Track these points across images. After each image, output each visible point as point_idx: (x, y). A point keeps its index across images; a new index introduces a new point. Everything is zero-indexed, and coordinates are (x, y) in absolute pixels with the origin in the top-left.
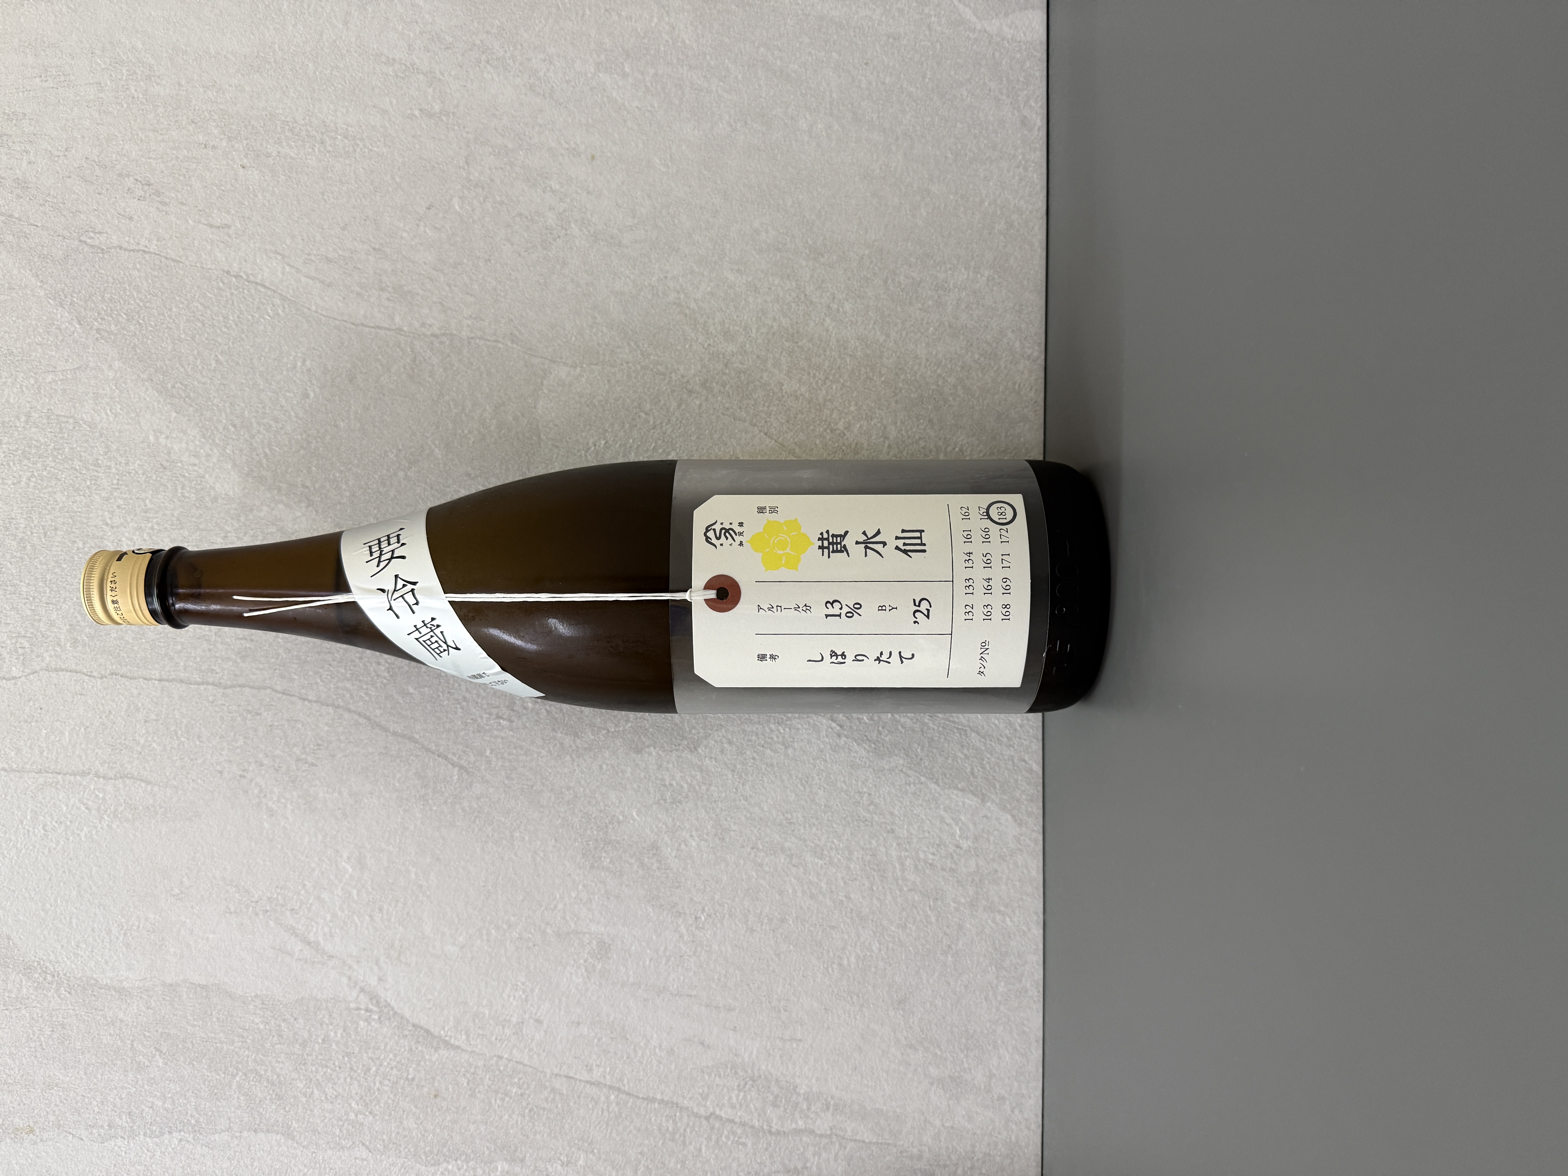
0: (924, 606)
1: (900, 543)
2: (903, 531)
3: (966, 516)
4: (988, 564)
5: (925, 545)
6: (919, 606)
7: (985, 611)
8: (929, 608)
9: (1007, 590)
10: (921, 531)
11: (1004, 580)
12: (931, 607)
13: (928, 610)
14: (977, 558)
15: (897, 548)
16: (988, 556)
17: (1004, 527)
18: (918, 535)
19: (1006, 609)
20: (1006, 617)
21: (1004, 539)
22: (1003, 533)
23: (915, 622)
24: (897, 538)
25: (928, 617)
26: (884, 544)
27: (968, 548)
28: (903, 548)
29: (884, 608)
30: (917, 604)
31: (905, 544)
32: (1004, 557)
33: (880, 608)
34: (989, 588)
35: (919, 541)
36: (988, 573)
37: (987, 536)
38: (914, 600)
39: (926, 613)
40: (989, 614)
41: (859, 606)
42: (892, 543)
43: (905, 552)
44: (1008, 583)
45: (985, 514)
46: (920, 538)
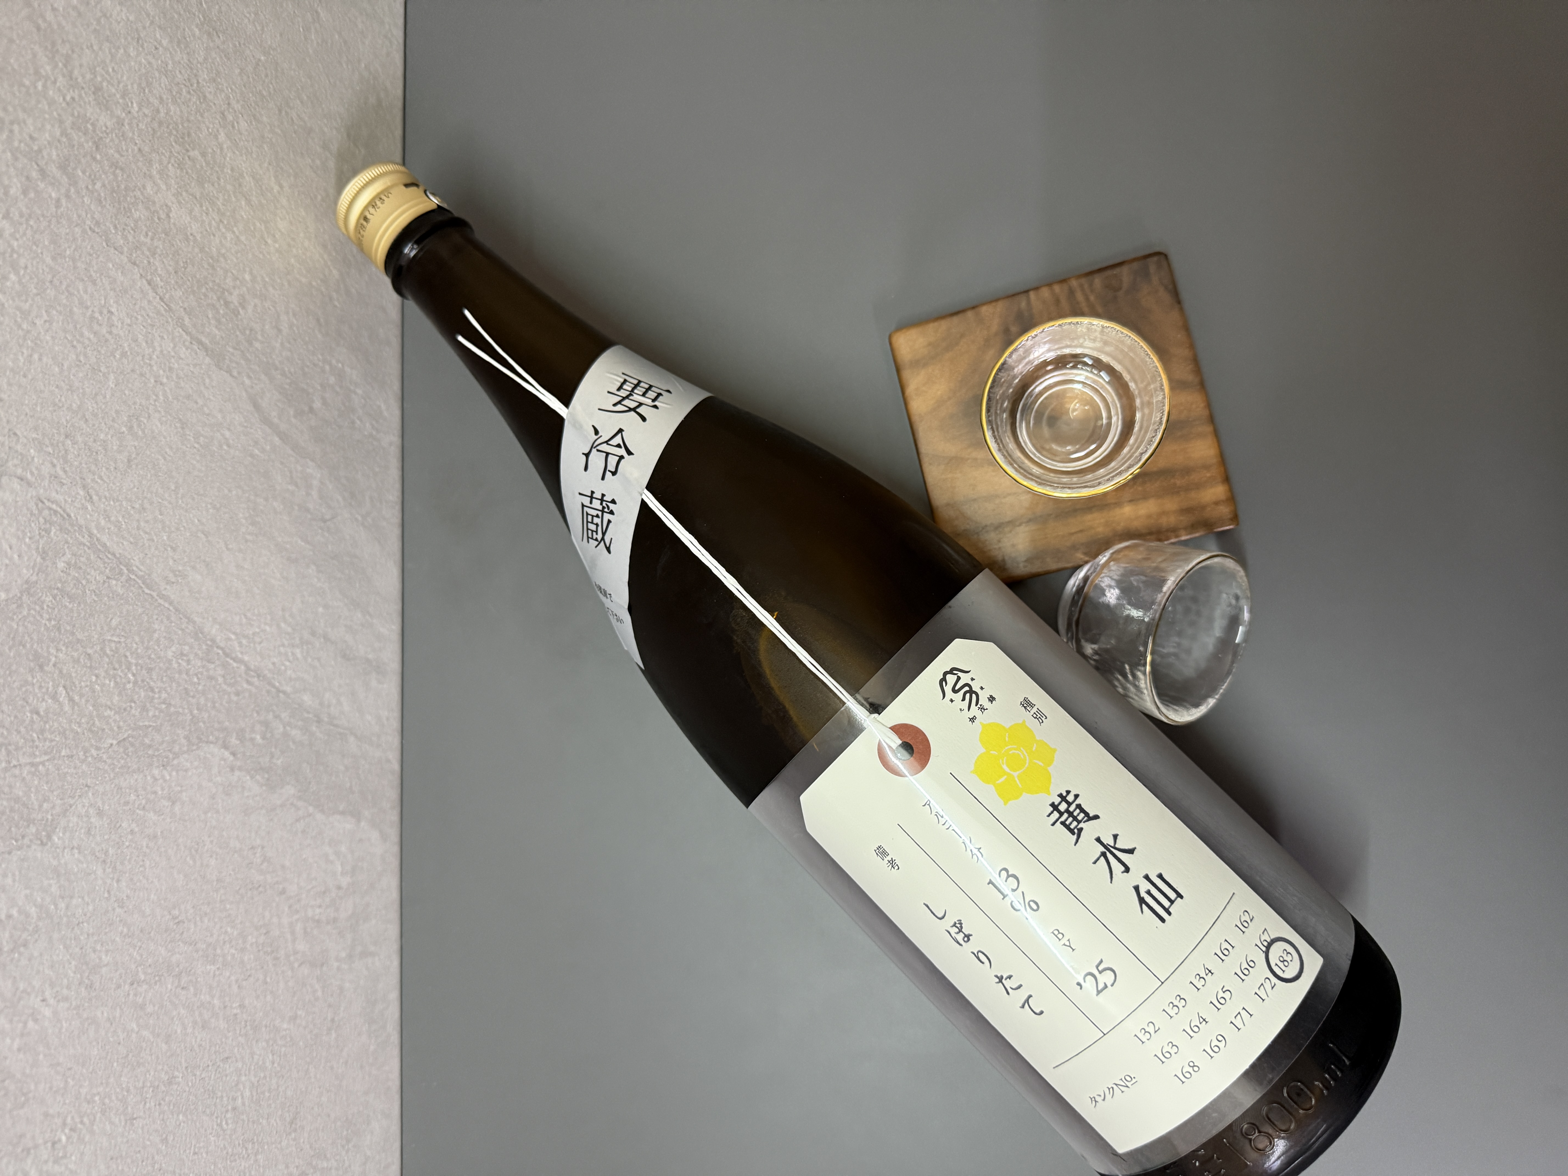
0: (1108, 977)
1: (1145, 886)
2: (1160, 876)
3: (1243, 926)
4: (1219, 1003)
5: (1169, 914)
6: (1100, 972)
7: (1167, 1048)
8: (1109, 985)
9: (1213, 1051)
10: (1180, 896)
11: (1220, 1038)
12: (1112, 985)
13: (1106, 987)
14: (1213, 986)
15: (1137, 888)
16: (1227, 995)
17: (1274, 980)
18: (1172, 895)
19: (1190, 1070)
20: (1183, 1078)
21: (1262, 993)
22: (1268, 985)
23: (1079, 984)
24: (1147, 877)
25: (1099, 992)
26: (1127, 870)
27: (1213, 964)
28: (1143, 894)
29: (1060, 936)
30: (1100, 968)
31: (1149, 892)
32: (1243, 1013)
33: (1056, 932)
34: (1196, 1029)
35: (1166, 903)
36: (1208, 1012)
37: (1246, 972)
38: (1101, 961)
39: (1100, 987)
40: (1168, 1055)
41: (1035, 907)
42: (1136, 877)
43: (1142, 901)
44: (1222, 1045)
45: (1265, 944)
46: (1172, 902)
